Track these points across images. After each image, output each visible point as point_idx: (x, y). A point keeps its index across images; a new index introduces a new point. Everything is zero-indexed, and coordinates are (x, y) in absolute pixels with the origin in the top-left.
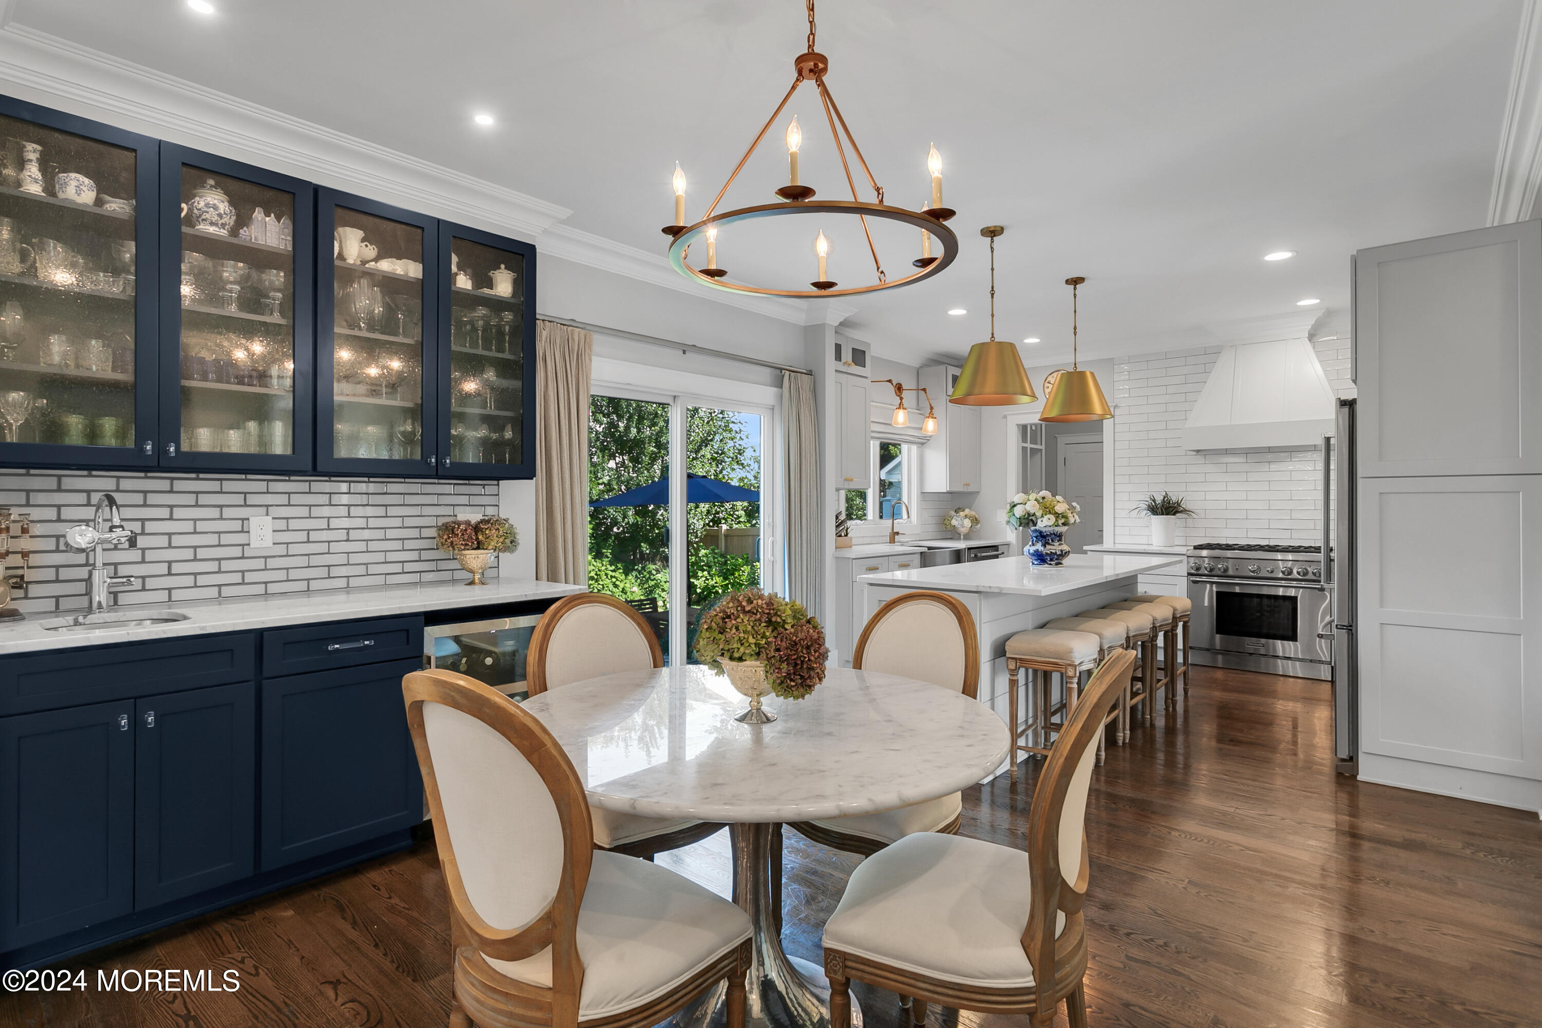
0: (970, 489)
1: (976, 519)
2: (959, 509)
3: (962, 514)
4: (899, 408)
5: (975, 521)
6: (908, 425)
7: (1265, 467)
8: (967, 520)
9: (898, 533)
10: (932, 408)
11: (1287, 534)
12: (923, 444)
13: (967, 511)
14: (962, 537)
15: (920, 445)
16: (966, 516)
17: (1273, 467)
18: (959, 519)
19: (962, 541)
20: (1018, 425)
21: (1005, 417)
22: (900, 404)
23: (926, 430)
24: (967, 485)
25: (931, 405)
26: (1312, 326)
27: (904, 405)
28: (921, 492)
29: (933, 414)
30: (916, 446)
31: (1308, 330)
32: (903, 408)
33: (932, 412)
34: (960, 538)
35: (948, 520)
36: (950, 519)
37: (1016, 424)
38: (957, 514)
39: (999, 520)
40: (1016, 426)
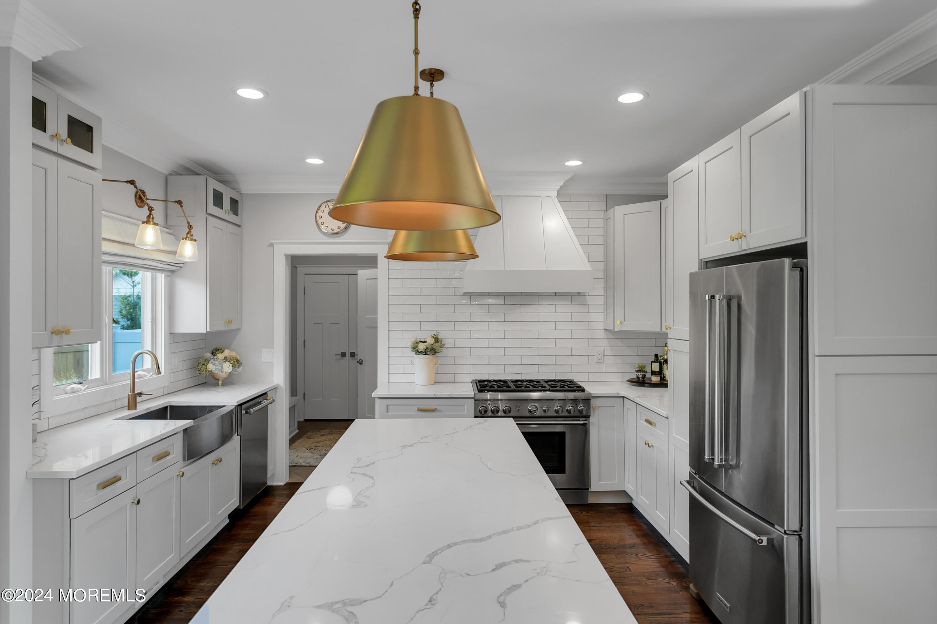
0: (231, 327)
1: (238, 361)
2: (217, 350)
3: (220, 356)
4: (147, 222)
5: (237, 363)
7: (518, 309)
8: (228, 363)
9: (140, 394)
10: (190, 227)
12: (173, 272)
13: (227, 353)
14: (220, 382)
15: (169, 274)
16: (226, 359)
17: (526, 309)
18: (216, 362)
19: (220, 387)
20: (286, 256)
21: (271, 245)
22: (149, 217)
23: (181, 255)
24: (230, 322)
25: (188, 223)
26: (560, 187)
27: (151, 220)
28: (170, 333)
29: (192, 235)
30: (163, 275)
31: (558, 190)
32: (152, 223)
33: (191, 232)
34: (219, 384)
35: (204, 364)
36: (205, 363)
37: (284, 254)
38: (215, 357)
39: (263, 360)
40: (285, 256)
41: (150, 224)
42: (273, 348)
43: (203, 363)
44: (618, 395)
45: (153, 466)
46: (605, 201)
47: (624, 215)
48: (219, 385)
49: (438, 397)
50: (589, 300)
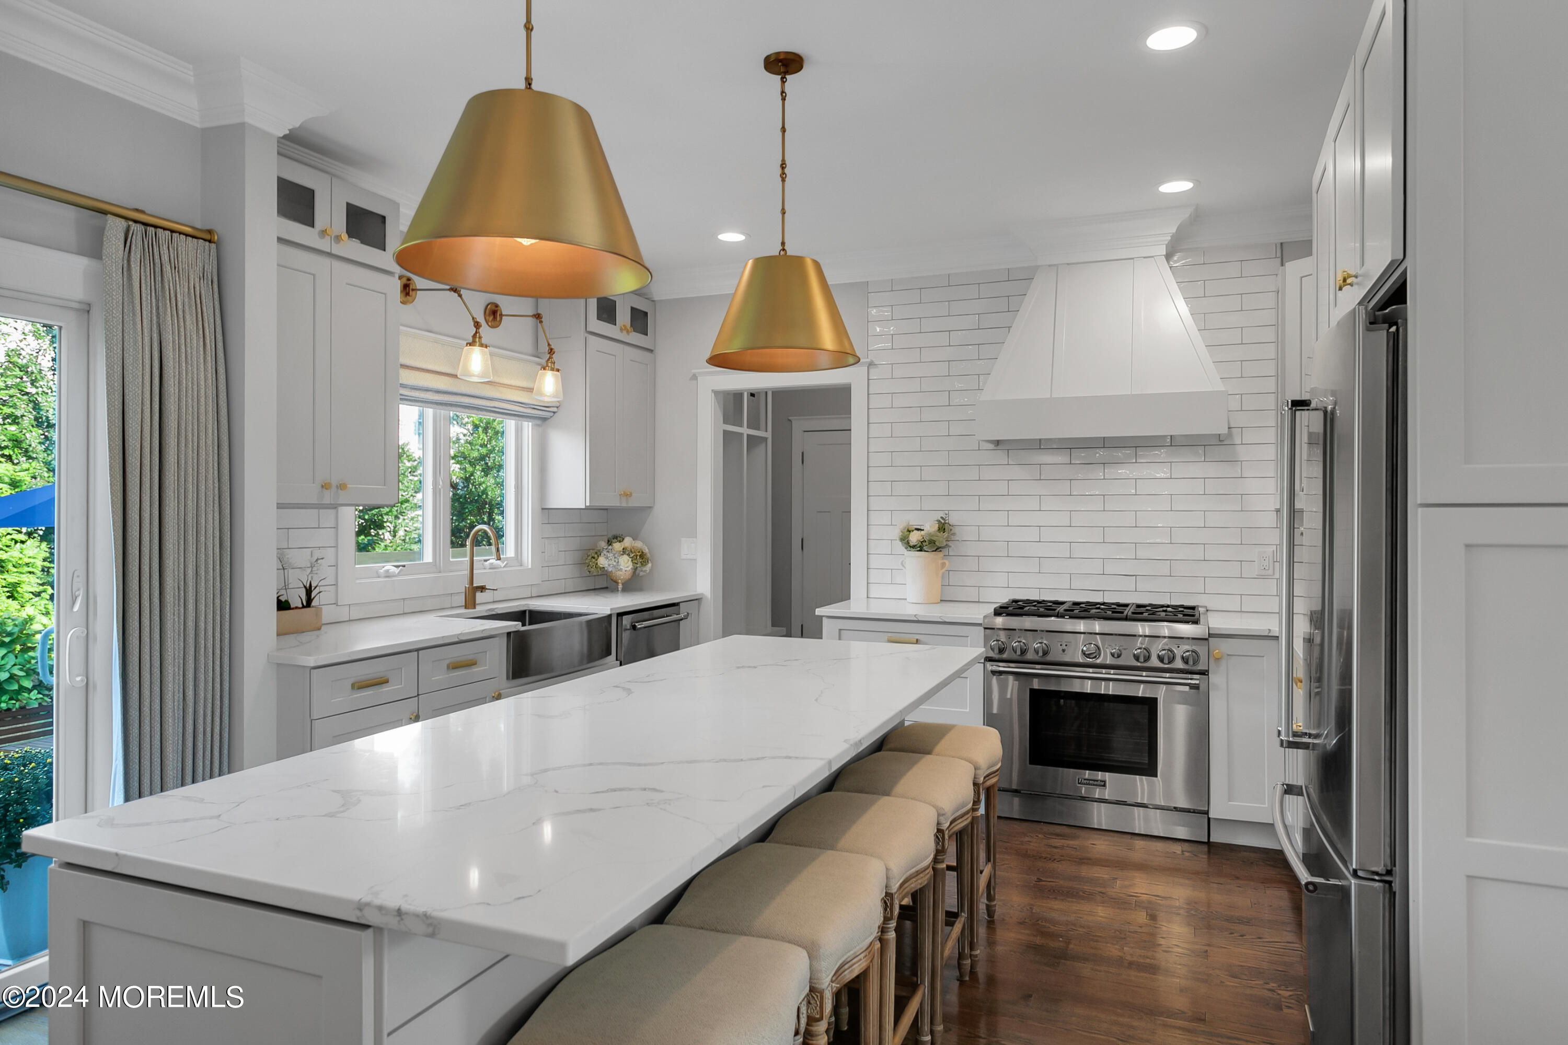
0: (633, 503)
1: (642, 555)
2: (615, 537)
3: (617, 546)
4: (470, 343)
5: (640, 558)
6: (491, 379)
7: (1099, 472)
8: (625, 557)
9: (482, 589)
10: (551, 351)
11: (1129, 584)
12: (544, 419)
13: (628, 542)
14: (620, 586)
15: (539, 422)
16: (625, 551)
17: (1110, 472)
18: (610, 555)
19: (620, 594)
20: (716, 393)
21: (694, 377)
22: (474, 336)
23: (541, 393)
24: (627, 495)
25: (549, 345)
26: (1171, 237)
27: (477, 340)
28: (543, 509)
29: (554, 363)
30: (530, 424)
31: (1167, 242)
32: (478, 344)
33: (552, 358)
34: (618, 588)
35: (593, 557)
36: (596, 556)
37: (712, 390)
38: (610, 547)
39: (684, 557)
40: (713, 394)
41: (475, 346)
42: (696, 538)
43: (593, 555)
44: (1270, 635)
45: (447, 676)
46: (1279, 255)
47: (1302, 277)
48: (618, 591)
49: (920, 619)
50: (1243, 453)
